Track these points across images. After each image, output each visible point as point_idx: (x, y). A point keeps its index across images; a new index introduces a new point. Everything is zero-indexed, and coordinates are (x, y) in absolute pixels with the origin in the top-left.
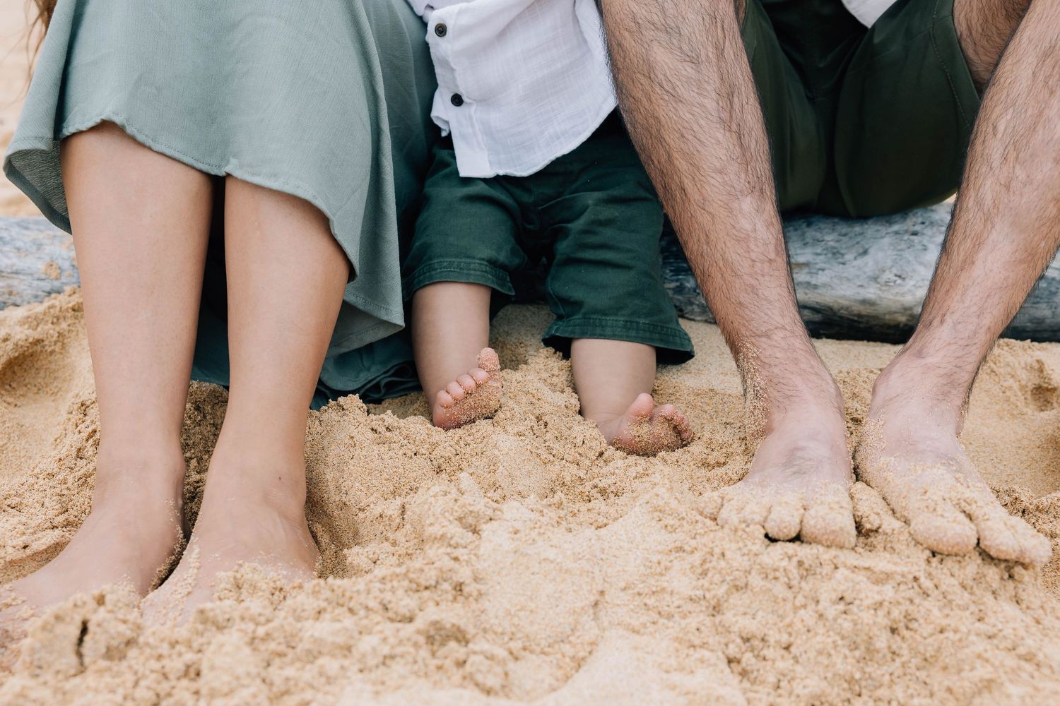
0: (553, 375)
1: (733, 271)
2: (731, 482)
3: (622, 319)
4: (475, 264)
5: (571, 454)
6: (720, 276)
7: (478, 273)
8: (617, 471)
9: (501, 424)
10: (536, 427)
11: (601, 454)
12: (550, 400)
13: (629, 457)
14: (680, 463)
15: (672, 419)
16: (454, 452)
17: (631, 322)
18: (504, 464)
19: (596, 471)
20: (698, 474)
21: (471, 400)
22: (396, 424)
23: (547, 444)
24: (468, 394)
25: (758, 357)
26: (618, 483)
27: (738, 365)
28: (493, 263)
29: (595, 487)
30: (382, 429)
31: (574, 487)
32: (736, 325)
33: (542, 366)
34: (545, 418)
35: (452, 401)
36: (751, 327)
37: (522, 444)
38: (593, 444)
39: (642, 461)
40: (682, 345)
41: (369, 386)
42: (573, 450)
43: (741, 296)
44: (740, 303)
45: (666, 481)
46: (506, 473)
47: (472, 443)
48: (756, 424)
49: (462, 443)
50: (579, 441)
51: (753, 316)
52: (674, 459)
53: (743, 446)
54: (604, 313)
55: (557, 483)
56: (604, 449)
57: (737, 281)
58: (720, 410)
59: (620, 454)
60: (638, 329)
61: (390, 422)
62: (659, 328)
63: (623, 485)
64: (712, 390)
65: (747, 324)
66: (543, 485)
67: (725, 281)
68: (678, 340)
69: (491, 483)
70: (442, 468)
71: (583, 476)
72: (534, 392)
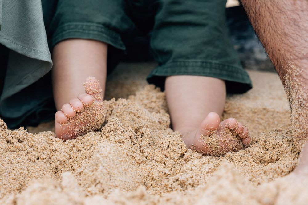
0: (152, 102)
1: (278, 9)
2: (283, 174)
3: (200, 60)
4: (94, 26)
5: (159, 156)
6: (268, 14)
7: (96, 32)
8: (193, 168)
9: (107, 134)
10: (134, 137)
11: (182, 155)
12: (146, 117)
13: (204, 157)
14: (243, 161)
15: (234, 129)
16: (68, 156)
17: (206, 63)
18: (104, 164)
19: (178, 168)
20: (257, 169)
21: (80, 117)
22: (25, 137)
23: (142, 149)
24: (78, 113)
25: (301, 76)
26: (195, 177)
27: (284, 85)
28: (107, 26)
29: (177, 180)
30: (14, 141)
31: (161, 181)
32: (282, 52)
33: (145, 96)
34: (142, 130)
35: (66, 118)
36: (294, 52)
37: (120, 149)
38: (176, 148)
39: (214, 160)
40: (243, 79)
41: (28, 114)
42: (160, 153)
43: (286, 28)
44: (285, 34)
45: (230, 174)
46: (105, 171)
47: (83, 149)
48: (301, 128)
49: (75, 150)
50: (165, 146)
51: (296, 43)
52: (238, 158)
53: (291, 146)
54: (187, 57)
55: (148, 178)
56: (184, 152)
57: (282, 17)
58: (271, 123)
59: (197, 154)
60: (211, 68)
61: (21, 135)
62: (226, 67)
63: (198, 178)
64: (265, 109)
65: (291, 50)
66: (137, 180)
67: (272, 18)
68: (240, 76)
69: (93, 180)
70: (59, 169)
71: (167, 172)
72: (135, 112)
